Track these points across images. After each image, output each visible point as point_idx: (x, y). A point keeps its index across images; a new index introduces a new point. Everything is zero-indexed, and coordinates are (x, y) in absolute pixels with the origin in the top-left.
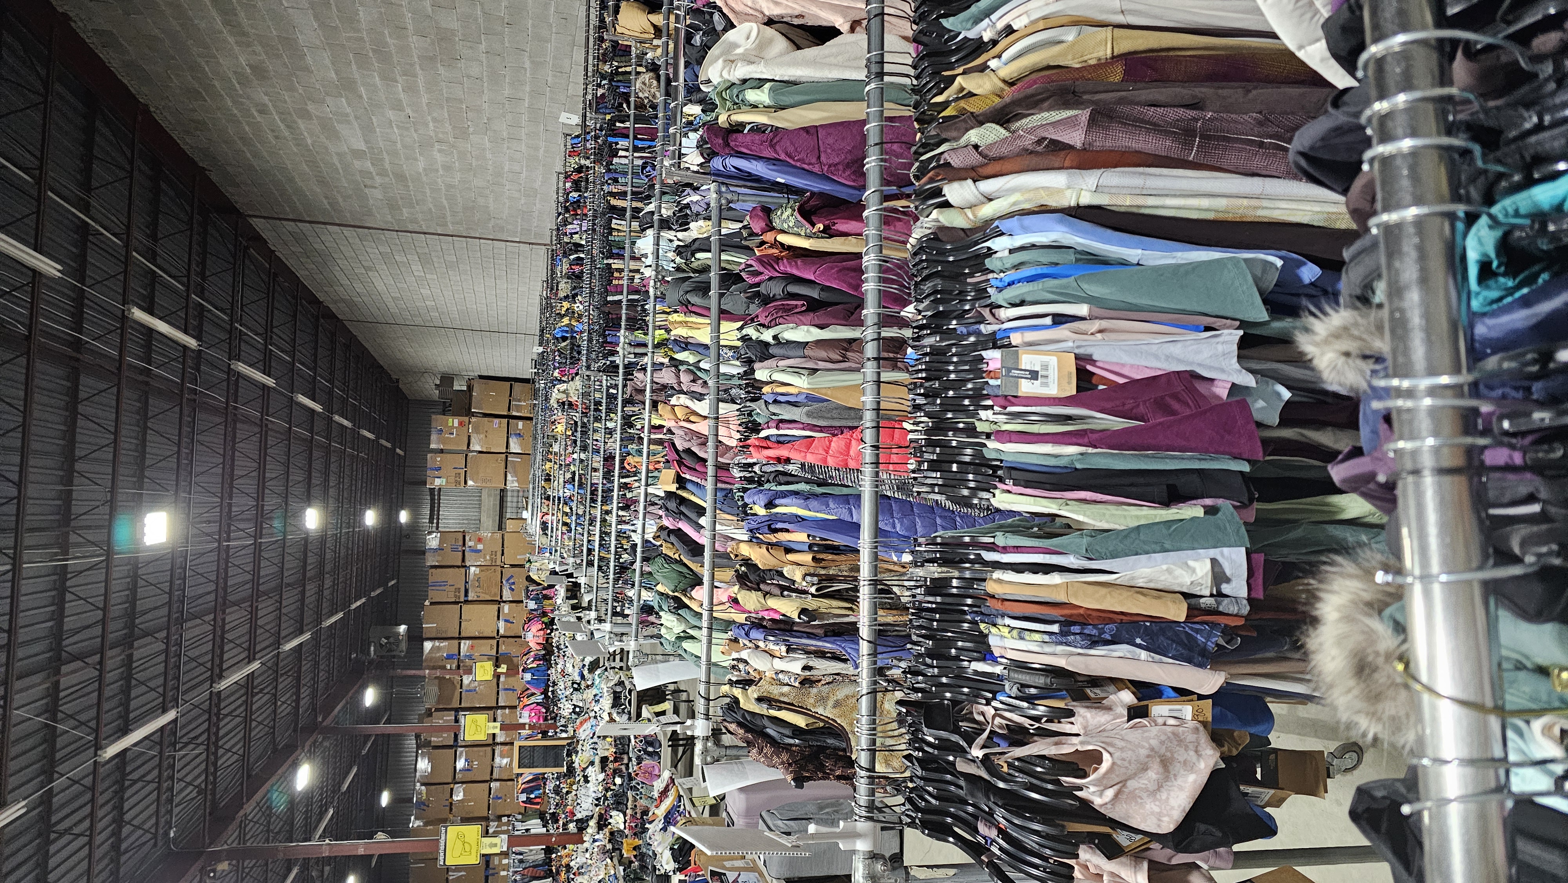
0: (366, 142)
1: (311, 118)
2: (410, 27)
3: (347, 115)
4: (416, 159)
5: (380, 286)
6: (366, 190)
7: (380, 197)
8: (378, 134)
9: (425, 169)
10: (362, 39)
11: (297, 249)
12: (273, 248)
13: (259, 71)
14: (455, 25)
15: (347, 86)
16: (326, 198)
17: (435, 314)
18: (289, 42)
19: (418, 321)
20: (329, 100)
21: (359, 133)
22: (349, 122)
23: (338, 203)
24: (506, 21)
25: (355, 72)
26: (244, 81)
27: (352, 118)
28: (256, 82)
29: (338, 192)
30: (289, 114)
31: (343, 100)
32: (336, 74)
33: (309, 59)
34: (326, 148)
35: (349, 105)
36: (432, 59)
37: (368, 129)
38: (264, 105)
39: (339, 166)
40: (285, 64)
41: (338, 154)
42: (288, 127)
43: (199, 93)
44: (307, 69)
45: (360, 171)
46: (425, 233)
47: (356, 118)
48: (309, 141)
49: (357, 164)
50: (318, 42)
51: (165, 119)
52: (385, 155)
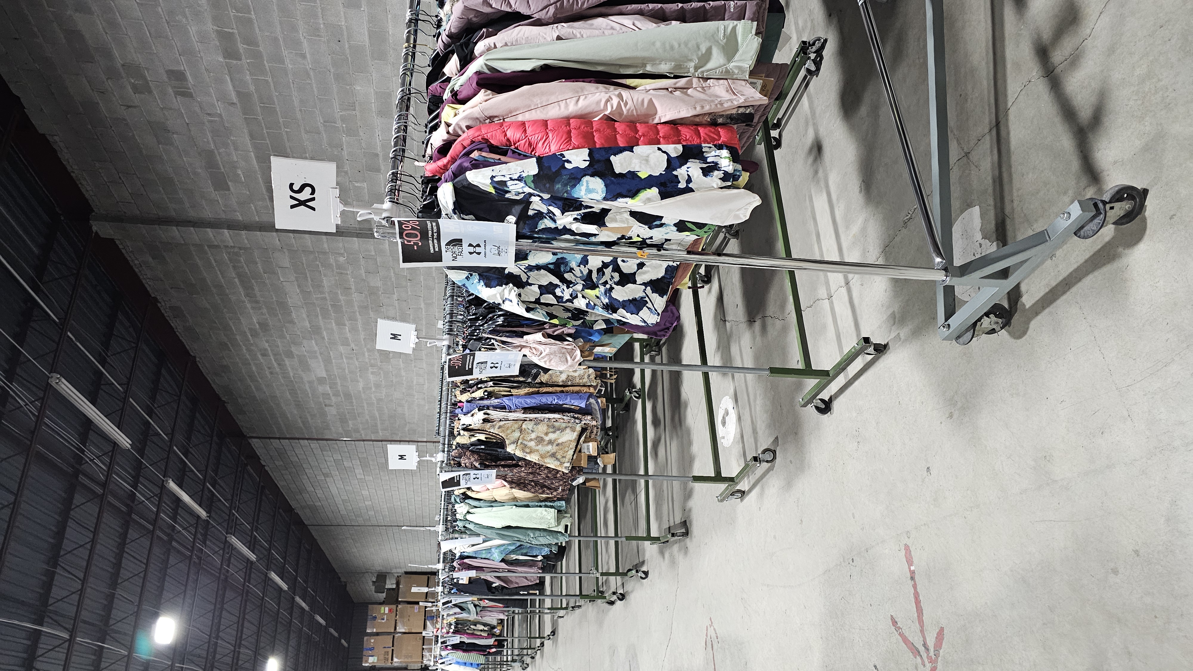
0: (327, 371)
1: (293, 357)
2: (353, 287)
3: (315, 352)
4: (358, 381)
5: (334, 490)
6: (327, 409)
7: (335, 413)
8: (334, 364)
9: (363, 388)
10: (325, 299)
11: (279, 463)
12: (263, 463)
13: (264, 326)
14: (379, 284)
15: (316, 331)
16: (301, 418)
17: (371, 513)
18: (283, 305)
19: (360, 521)
20: (305, 342)
21: (322, 364)
22: (316, 357)
23: (308, 421)
24: (408, 278)
25: (321, 323)
26: (255, 334)
27: (318, 354)
28: (262, 334)
29: (309, 412)
30: (280, 355)
31: (313, 342)
32: (309, 323)
33: (294, 315)
34: (302, 378)
35: (317, 344)
36: (366, 307)
37: (328, 361)
38: (266, 350)
39: (309, 390)
40: (279, 320)
41: (309, 382)
42: (279, 364)
43: (226, 344)
44: (292, 322)
45: (323, 394)
46: (364, 441)
47: (321, 354)
48: (292, 375)
49: (321, 389)
50: (300, 304)
51: (205, 366)
52: (338, 381)
